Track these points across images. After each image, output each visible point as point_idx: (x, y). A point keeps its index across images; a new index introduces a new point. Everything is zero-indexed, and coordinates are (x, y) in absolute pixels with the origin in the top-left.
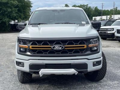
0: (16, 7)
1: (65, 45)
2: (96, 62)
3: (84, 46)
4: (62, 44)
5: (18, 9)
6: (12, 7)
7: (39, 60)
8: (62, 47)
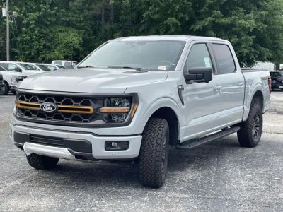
0: (250, 34)
1: (59, 104)
2: (118, 142)
3: (89, 110)
4: (55, 102)
5: (254, 37)
6: (242, 33)
7: (25, 126)
8: (54, 108)
